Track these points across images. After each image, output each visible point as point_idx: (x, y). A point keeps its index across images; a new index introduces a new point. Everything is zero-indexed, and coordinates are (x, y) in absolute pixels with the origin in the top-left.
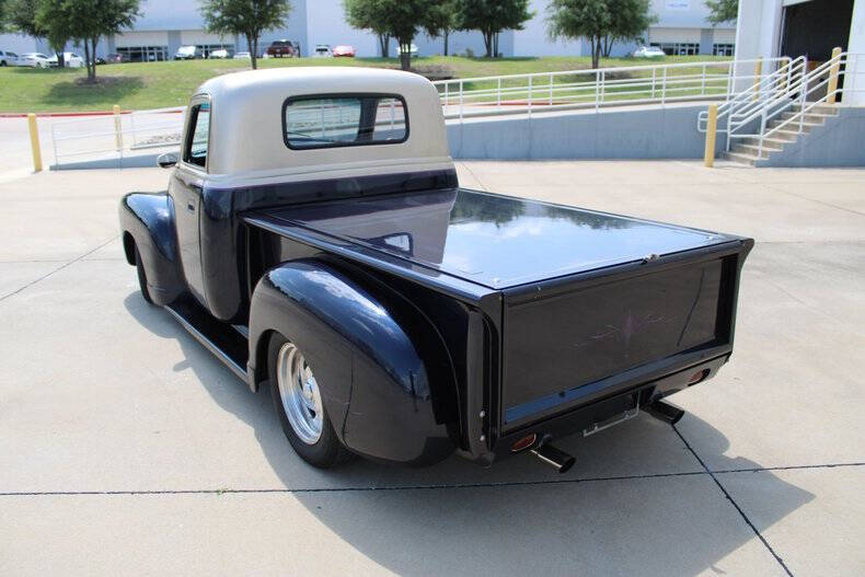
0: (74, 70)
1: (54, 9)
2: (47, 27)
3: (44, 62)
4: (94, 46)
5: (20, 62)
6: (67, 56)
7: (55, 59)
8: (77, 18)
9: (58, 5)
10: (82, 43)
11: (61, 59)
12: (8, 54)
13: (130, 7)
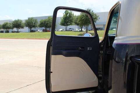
0: (84, 32)
1: (81, 19)
2: (79, 23)
3: (78, 30)
4: (88, 27)
5: (74, 30)
6: (83, 29)
7: (80, 30)
8: (85, 21)
9: (82, 18)
10: (86, 26)
11: (82, 30)
12: (73, 29)
13: (96, 18)
